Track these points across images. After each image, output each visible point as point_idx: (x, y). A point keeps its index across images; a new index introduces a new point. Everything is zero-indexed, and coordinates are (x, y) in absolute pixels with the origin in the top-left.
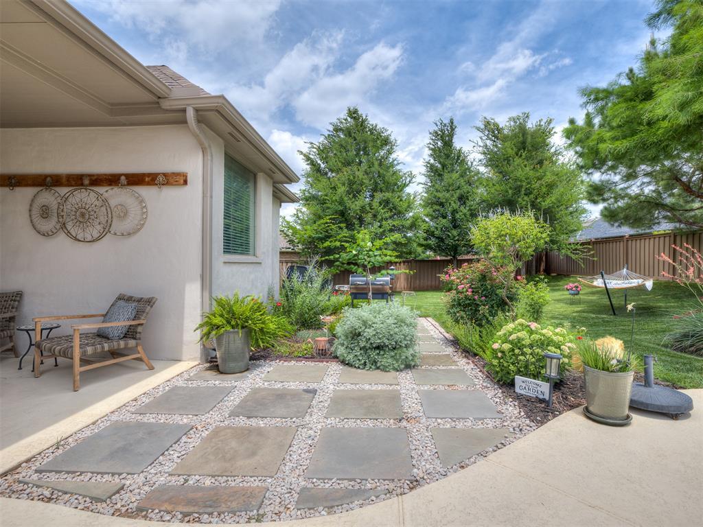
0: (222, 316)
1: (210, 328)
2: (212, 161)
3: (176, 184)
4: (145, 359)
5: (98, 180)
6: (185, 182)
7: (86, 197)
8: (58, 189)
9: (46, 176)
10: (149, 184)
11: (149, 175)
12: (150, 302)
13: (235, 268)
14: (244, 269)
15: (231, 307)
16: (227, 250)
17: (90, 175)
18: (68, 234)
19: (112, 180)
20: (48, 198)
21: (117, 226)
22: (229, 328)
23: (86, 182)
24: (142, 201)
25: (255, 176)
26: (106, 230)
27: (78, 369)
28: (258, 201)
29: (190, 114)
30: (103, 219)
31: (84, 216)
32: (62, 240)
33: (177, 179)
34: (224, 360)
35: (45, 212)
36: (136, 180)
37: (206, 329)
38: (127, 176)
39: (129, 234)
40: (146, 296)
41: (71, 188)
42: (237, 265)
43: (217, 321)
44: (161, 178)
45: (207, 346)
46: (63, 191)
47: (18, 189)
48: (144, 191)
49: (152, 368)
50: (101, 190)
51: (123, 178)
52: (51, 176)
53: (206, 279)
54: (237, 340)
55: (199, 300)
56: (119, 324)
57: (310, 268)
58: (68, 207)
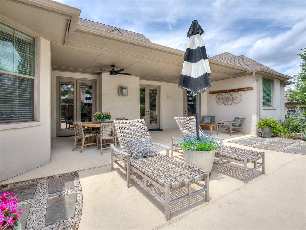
0: (263, 123)
1: (260, 125)
2: (259, 83)
3: (250, 90)
4: (243, 132)
5: (230, 91)
6: (252, 89)
7: (228, 95)
8: (222, 94)
9: (219, 91)
10: (242, 91)
11: (242, 89)
12: (244, 119)
13: (266, 111)
14: (269, 111)
15: (266, 121)
16: (264, 105)
17: (228, 90)
18: (224, 103)
19: (234, 91)
20: (220, 96)
21: (235, 101)
22: (265, 126)
23: (228, 92)
24: (241, 95)
25: (273, 81)
26: (232, 102)
27: (231, 131)
28: (274, 89)
29: (254, 73)
30: (232, 100)
31: (227, 100)
32: (223, 105)
33: (250, 89)
34: (264, 134)
35: (219, 99)
36: (239, 90)
37: (258, 127)
38: (237, 89)
39: (238, 103)
40: (243, 118)
41: (225, 93)
42: (267, 110)
43: (262, 124)
44: (245, 89)
45: (258, 131)
46: (223, 94)
47: (214, 94)
48: (241, 92)
49: (244, 135)
50: (231, 93)
51: (236, 90)
52: (220, 91)
53: (258, 114)
54: (267, 129)
55: (256, 119)
56: (238, 123)
57: (297, 110)
58: (224, 97)
